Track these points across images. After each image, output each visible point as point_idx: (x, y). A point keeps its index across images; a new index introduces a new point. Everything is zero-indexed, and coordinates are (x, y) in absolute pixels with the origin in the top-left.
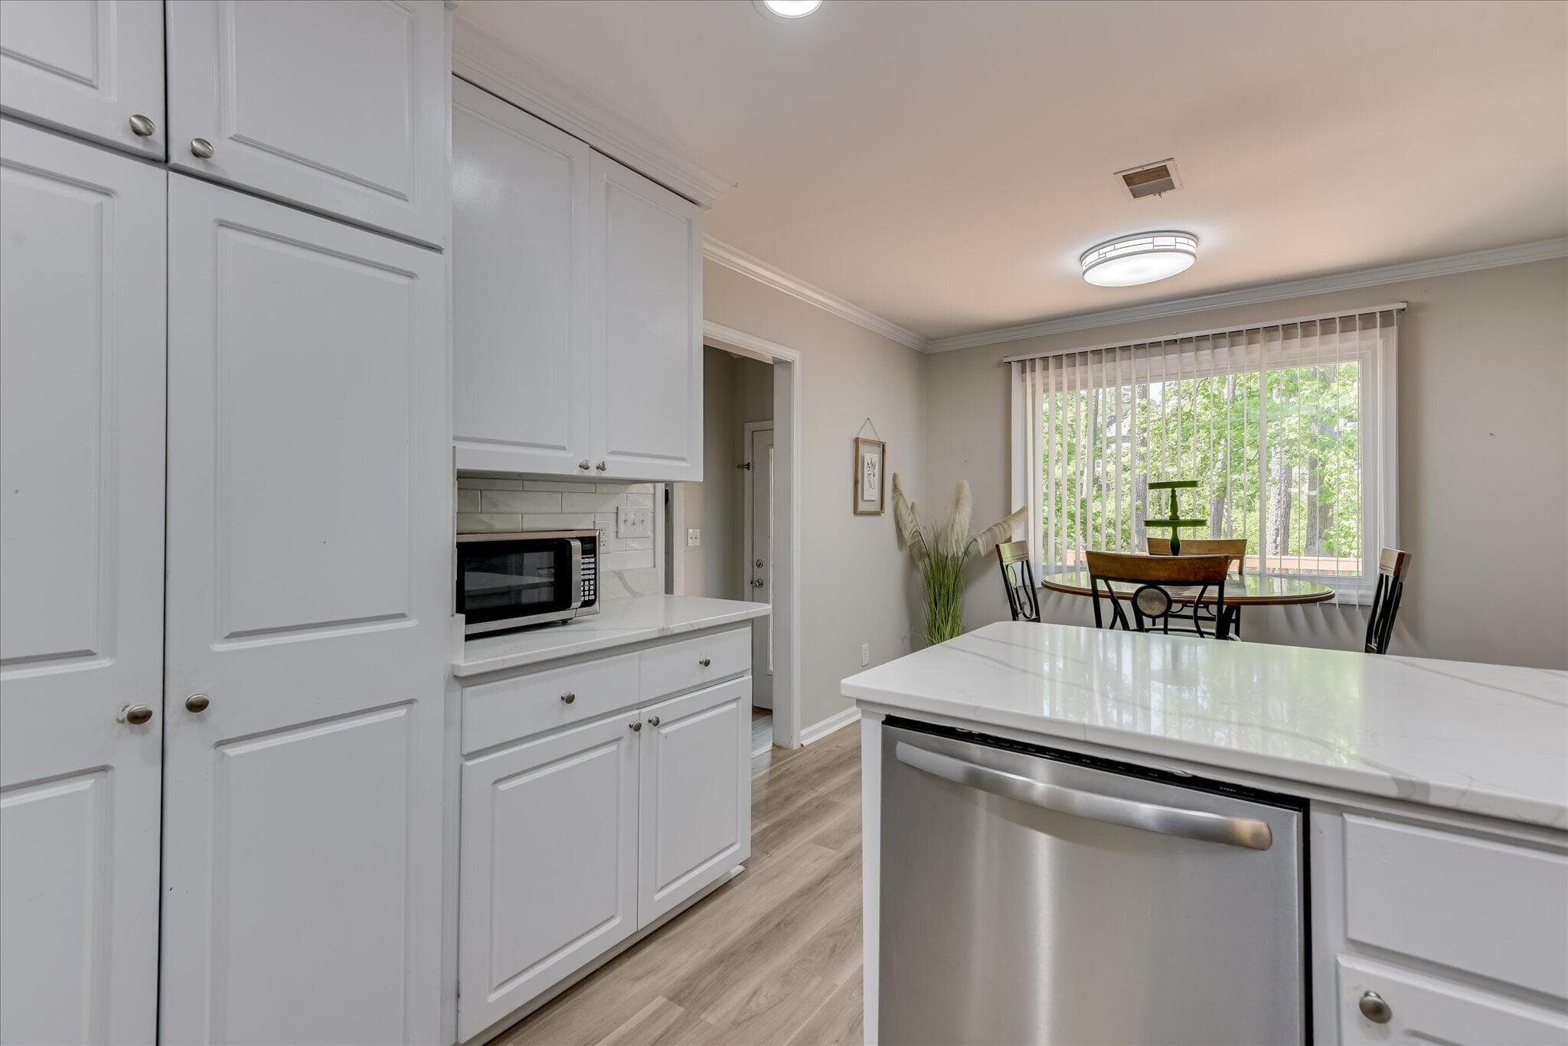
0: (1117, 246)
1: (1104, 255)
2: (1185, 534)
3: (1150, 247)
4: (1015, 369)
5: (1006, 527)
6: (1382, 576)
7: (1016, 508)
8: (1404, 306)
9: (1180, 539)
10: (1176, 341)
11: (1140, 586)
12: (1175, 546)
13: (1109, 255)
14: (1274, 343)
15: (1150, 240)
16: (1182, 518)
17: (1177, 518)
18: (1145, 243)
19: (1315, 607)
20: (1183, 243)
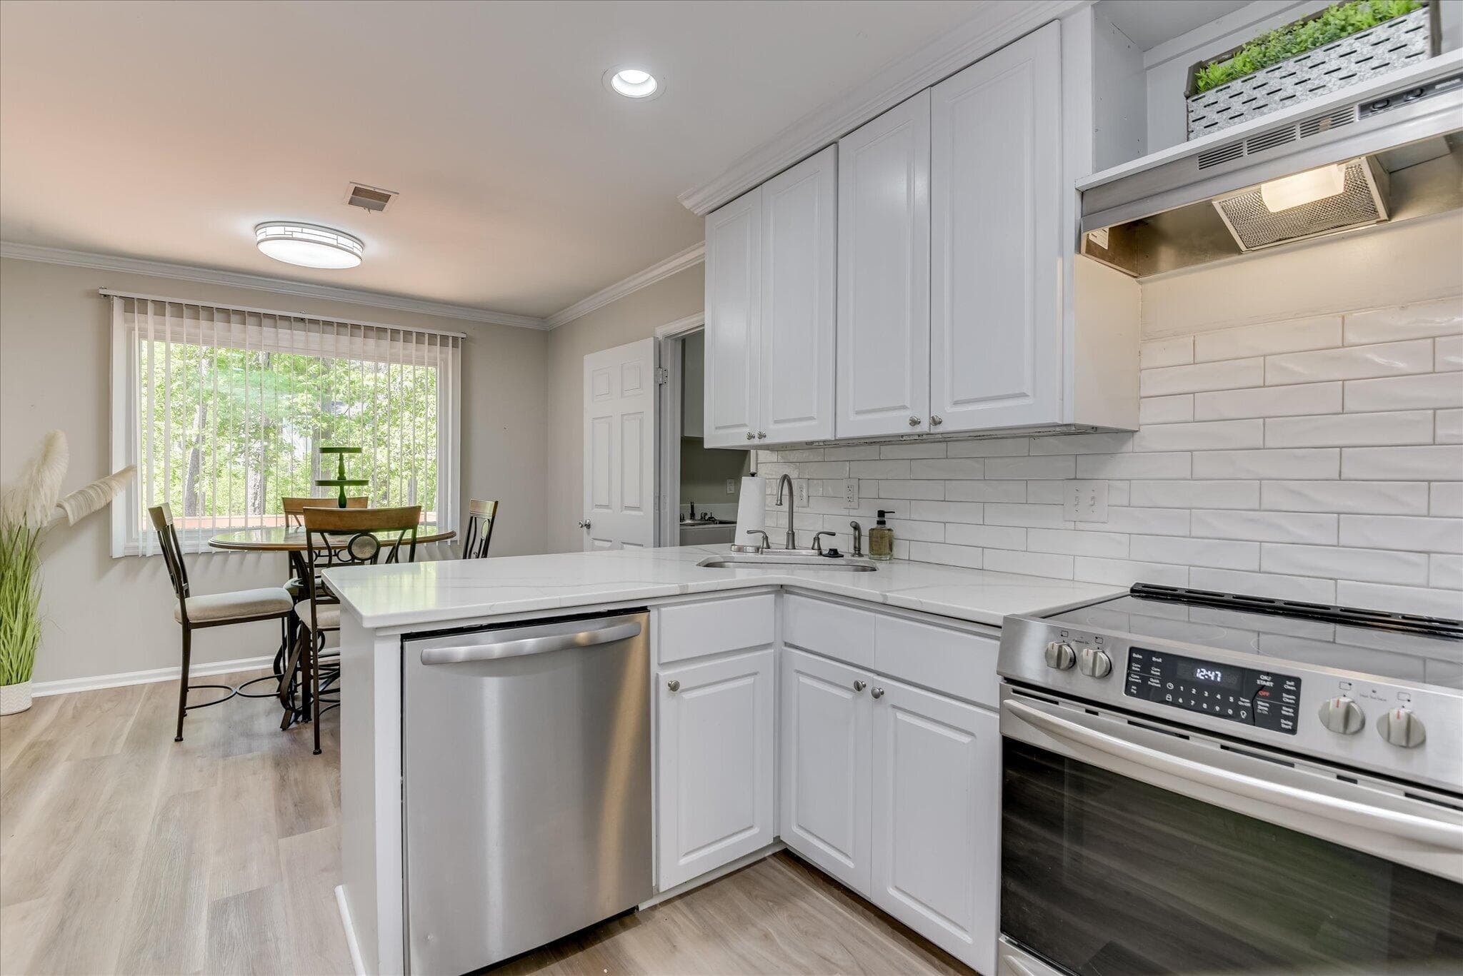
0: (305, 230)
1: (291, 233)
2: (351, 492)
3: (334, 243)
4: (118, 306)
5: (106, 488)
6: (472, 518)
7: (118, 465)
8: (464, 336)
9: (347, 497)
10: (302, 319)
11: (351, 537)
12: (342, 502)
13: (295, 235)
14: (382, 342)
15: (335, 237)
16: (347, 479)
17: (345, 479)
18: (330, 238)
19: (434, 546)
20: (357, 248)
